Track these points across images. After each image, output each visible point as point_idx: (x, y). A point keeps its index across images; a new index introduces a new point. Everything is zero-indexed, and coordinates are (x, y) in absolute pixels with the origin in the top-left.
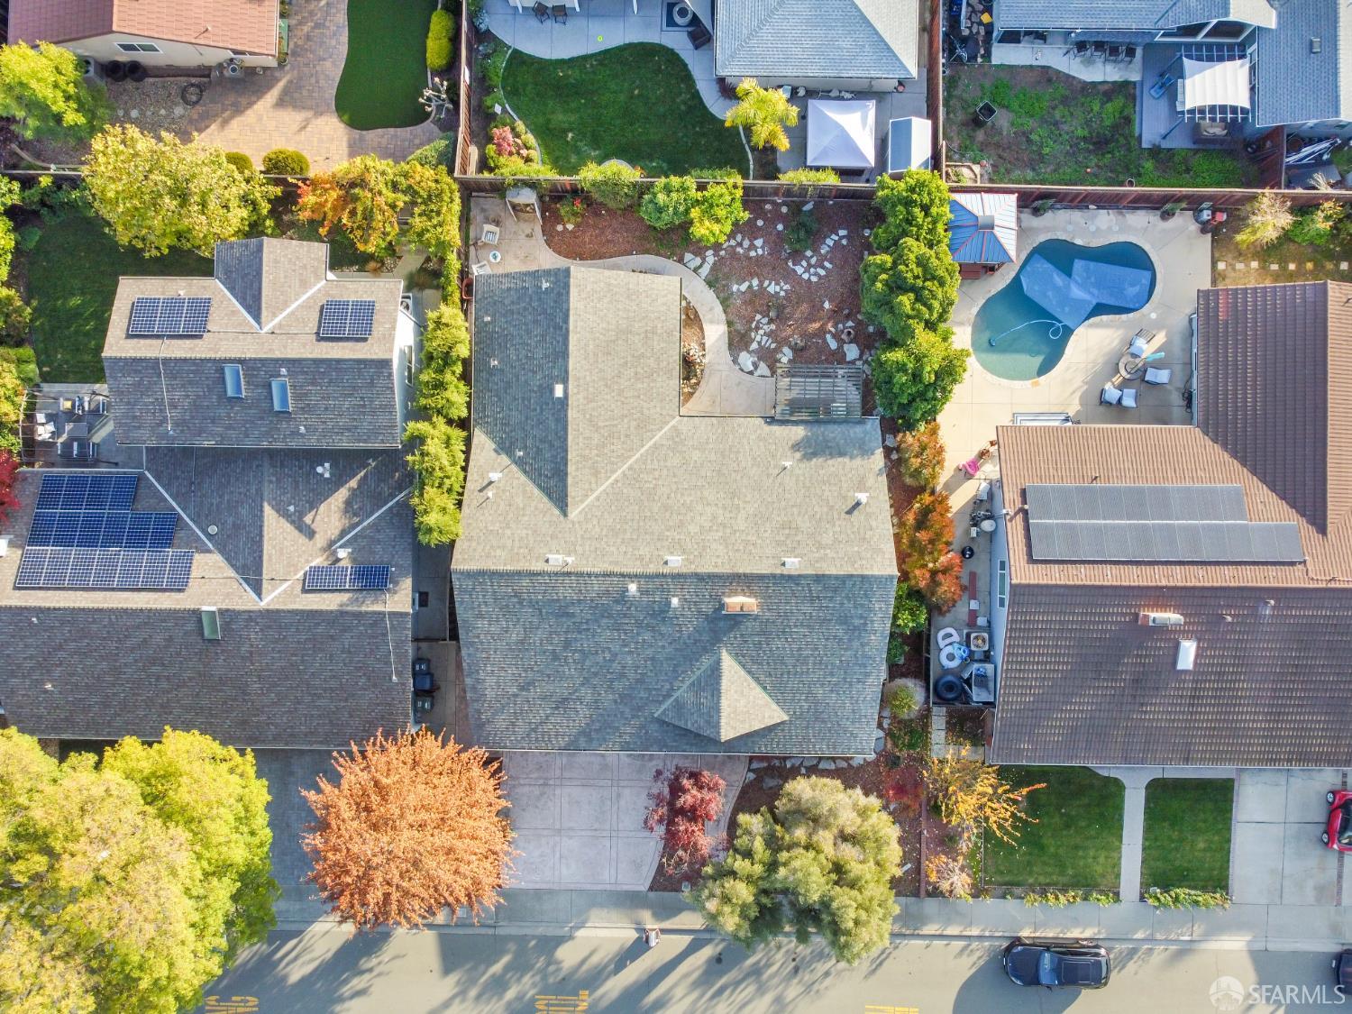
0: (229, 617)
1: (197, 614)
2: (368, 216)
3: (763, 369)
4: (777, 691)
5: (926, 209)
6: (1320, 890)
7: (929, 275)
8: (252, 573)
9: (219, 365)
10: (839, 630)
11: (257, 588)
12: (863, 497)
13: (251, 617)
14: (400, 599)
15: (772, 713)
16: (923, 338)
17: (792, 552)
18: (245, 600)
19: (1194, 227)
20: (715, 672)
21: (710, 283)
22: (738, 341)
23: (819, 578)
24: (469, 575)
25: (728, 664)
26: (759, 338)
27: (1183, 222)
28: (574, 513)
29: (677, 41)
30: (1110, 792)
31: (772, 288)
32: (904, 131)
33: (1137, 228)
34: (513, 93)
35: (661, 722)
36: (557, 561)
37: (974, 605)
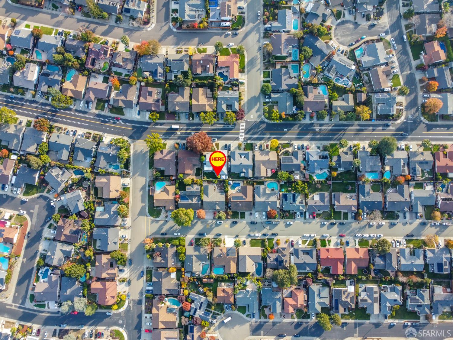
1: (190, 203)
3: (219, 190)
5: (227, 180)
7: (227, 185)
9: (192, 191)
11: (193, 202)
12: (224, 197)
15: (219, 208)
17: (220, 200)
21: (216, 185)
24: (204, 201)
25: (217, 206)
27: (241, 181)
28: (209, 198)
30: (238, 213)
31: (219, 186)
32: (226, 177)
34: (205, 175)
35: (213, 209)
37: (229, 203)
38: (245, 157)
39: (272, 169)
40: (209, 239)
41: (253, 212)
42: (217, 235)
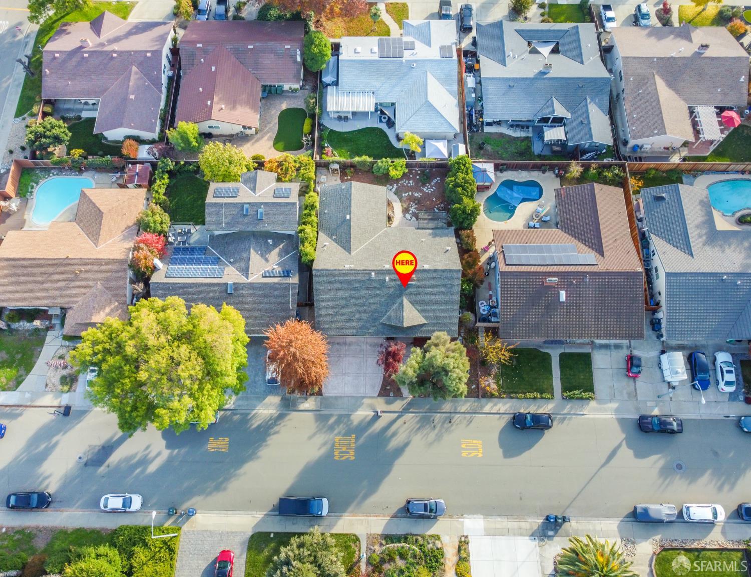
0: (236, 286)
1: (226, 285)
2: (287, 170)
3: (414, 219)
4: (423, 313)
5: (464, 165)
6: (629, 394)
7: (466, 182)
8: (246, 272)
9: (242, 205)
10: (443, 289)
11: (247, 277)
12: (449, 248)
13: (244, 285)
14: (295, 280)
15: (421, 320)
16: (466, 200)
17: (426, 263)
18: (242, 280)
19: (553, 176)
20: (402, 304)
21: (395, 193)
22: (406, 211)
23: (436, 271)
24: (318, 270)
25: (406, 301)
26: (412, 209)
27: (549, 174)
28: (353, 253)
29: (384, 127)
30: (547, 358)
31: (416, 195)
32: (457, 148)
33: (535, 176)
34: (330, 142)
35: (383, 324)
36: (347, 266)
37: (491, 293)
38: (555, 51)
39: (721, 110)
40: (348, 542)
41: (645, 351)
42: (407, 511)
